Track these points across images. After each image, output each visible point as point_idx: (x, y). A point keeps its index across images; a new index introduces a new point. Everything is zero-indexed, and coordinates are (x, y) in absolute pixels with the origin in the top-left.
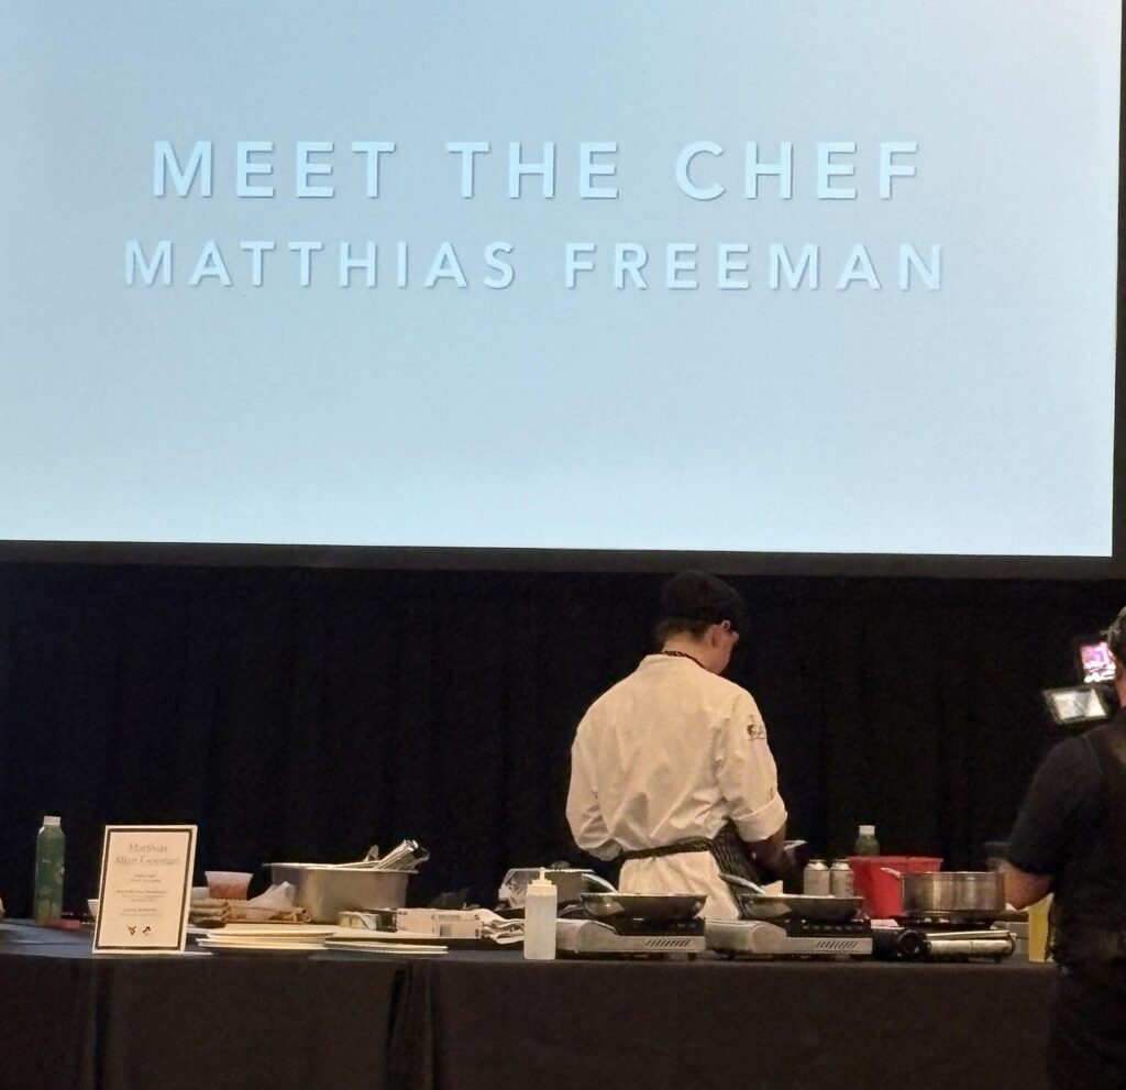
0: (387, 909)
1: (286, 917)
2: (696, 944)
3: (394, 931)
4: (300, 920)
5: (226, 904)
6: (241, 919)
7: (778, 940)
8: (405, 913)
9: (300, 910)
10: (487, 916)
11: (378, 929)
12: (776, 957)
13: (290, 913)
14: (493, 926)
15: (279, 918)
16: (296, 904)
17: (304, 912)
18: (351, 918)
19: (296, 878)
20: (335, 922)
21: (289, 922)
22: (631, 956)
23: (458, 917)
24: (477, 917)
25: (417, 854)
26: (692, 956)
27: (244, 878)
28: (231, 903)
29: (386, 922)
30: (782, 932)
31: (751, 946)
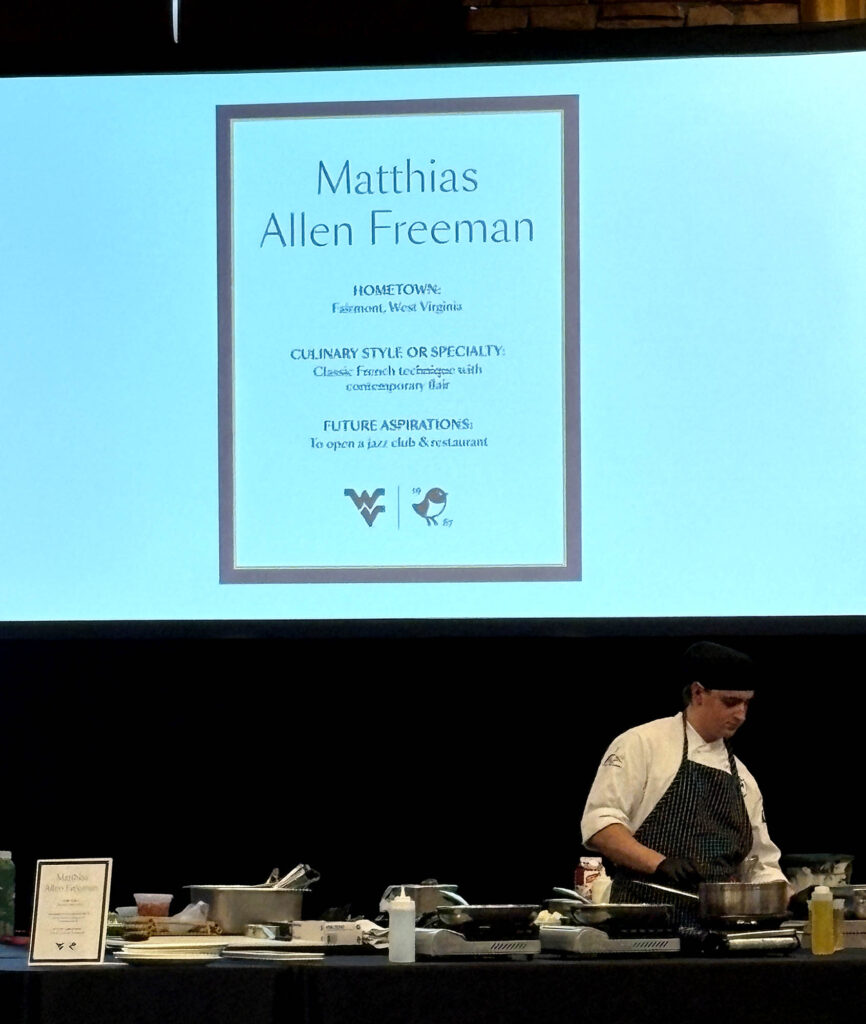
0: (286, 922)
1: (202, 930)
2: (533, 947)
3: (289, 940)
4: (214, 932)
5: (151, 921)
6: (165, 933)
7: (601, 942)
8: (300, 925)
9: (213, 924)
10: (367, 925)
11: (276, 939)
12: (602, 956)
13: (204, 927)
14: (372, 934)
15: (195, 931)
16: (209, 919)
17: (216, 925)
18: (255, 930)
19: (209, 897)
20: (242, 933)
21: (205, 934)
22: (479, 958)
23: (342, 927)
24: (358, 927)
25: (309, 875)
26: (530, 957)
27: (166, 898)
28: (156, 920)
29: (284, 932)
30: (604, 935)
31: (578, 947)
